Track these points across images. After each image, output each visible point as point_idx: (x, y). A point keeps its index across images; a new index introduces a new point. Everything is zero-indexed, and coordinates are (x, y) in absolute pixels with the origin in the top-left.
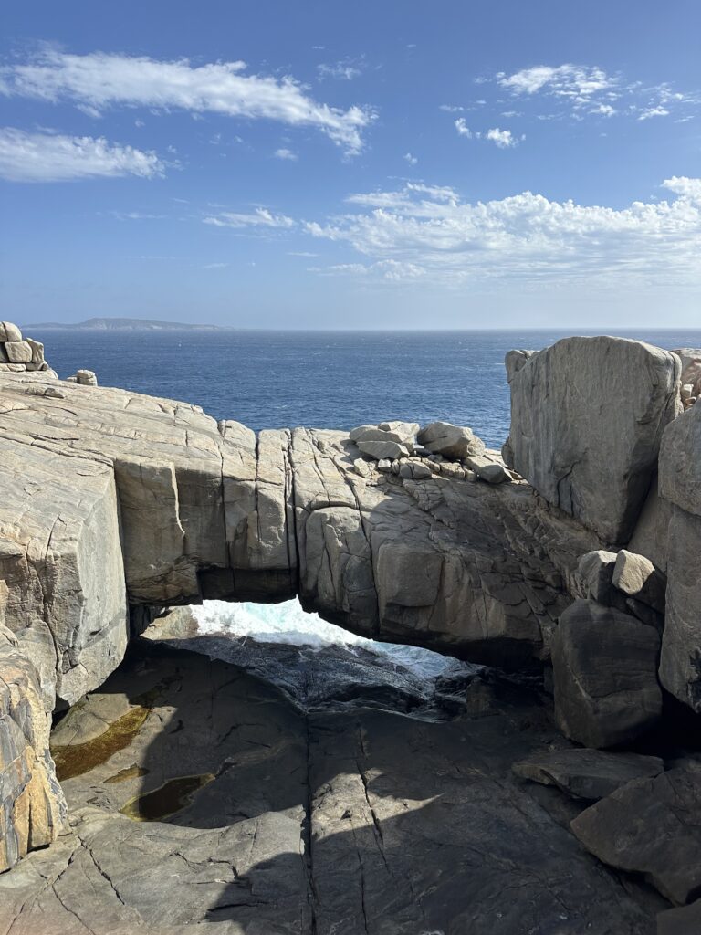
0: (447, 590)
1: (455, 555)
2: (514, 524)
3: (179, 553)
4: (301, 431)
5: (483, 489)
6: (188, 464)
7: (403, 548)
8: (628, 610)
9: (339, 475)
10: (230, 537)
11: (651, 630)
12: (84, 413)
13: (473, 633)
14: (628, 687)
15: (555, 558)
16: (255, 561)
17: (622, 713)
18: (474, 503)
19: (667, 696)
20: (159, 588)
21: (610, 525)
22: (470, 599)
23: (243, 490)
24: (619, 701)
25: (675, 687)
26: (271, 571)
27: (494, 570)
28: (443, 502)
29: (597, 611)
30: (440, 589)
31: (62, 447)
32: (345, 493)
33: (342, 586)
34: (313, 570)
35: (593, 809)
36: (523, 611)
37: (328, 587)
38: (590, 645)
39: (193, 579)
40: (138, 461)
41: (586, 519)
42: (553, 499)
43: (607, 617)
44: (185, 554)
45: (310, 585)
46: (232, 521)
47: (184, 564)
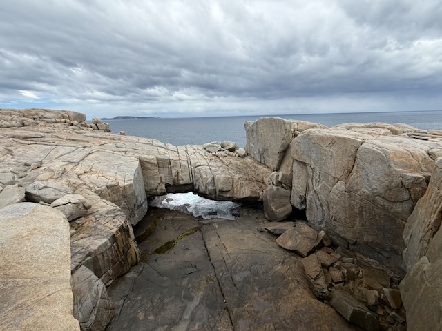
0: (234, 186)
1: (236, 176)
2: (249, 167)
3: (159, 182)
4: (188, 146)
5: (240, 159)
6: (159, 157)
7: (223, 176)
8: (283, 187)
9: (202, 157)
10: (174, 177)
11: (288, 191)
12: (126, 144)
13: (242, 196)
14: (283, 206)
15: (261, 175)
16: (181, 182)
17: (283, 212)
18: (239, 163)
19: (293, 207)
20: (155, 191)
21: (274, 166)
22: (241, 187)
23: (176, 163)
24: (282, 209)
25: (295, 205)
26: (185, 185)
27: (246, 179)
28: (231, 163)
29: (275, 188)
30: (233, 186)
31: (123, 153)
32: (204, 162)
33: (206, 187)
34: (198, 183)
35: (281, 236)
36: (254, 189)
37: (202, 188)
38: (274, 196)
39: (164, 188)
40: (145, 156)
41: (268, 165)
42: (259, 160)
43: (278, 189)
44: (161, 182)
45: (197, 188)
46: (174, 172)
47: (161, 184)
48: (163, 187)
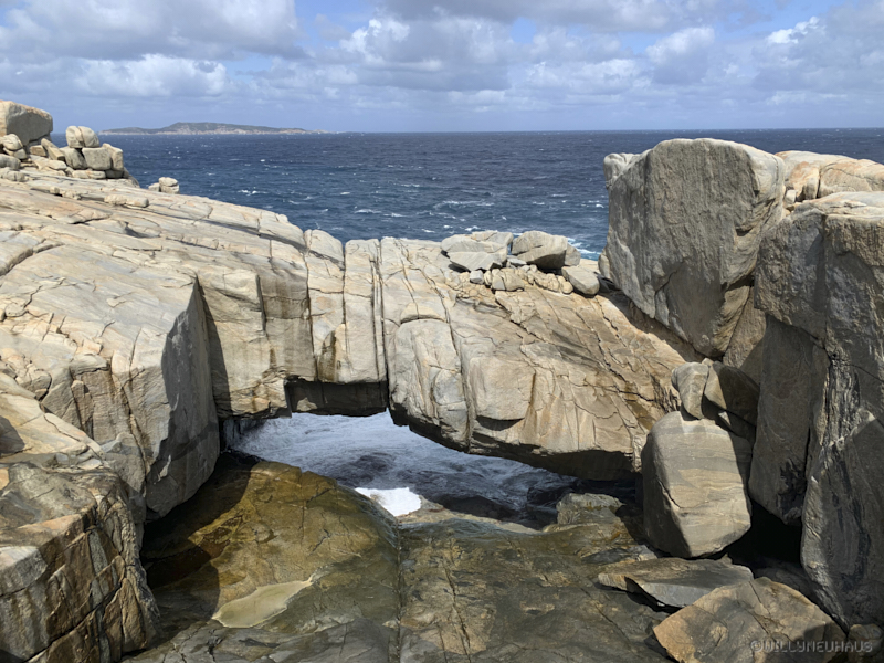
0: (539, 404)
1: (547, 368)
3: (266, 366)
4: (388, 241)
5: (578, 300)
6: (269, 275)
8: (720, 422)
9: (427, 288)
10: (318, 351)
11: (743, 442)
12: (164, 223)
13: (563, 446)
14: (717, 498)
18: (568, 315)
20: (248, 401)
23: (329, 303)
25: (765, 499)
26: (359, 386)
27: (585, 382)
28: (535, 314)
29: (688, 423)
30: (531, 402)
31: (144, 257)
32: (431, 306)
33: (433, 399)
34: (402, 383)
35: (676, 616)
37: (418, 405)
39: (281, 392)
42: (650, 310)
43: (698, 429)
44: (273, 369)
45: (399, 398)
46: (320, 335)
47: (272, 377)
48: (279, 385)
